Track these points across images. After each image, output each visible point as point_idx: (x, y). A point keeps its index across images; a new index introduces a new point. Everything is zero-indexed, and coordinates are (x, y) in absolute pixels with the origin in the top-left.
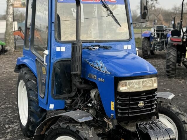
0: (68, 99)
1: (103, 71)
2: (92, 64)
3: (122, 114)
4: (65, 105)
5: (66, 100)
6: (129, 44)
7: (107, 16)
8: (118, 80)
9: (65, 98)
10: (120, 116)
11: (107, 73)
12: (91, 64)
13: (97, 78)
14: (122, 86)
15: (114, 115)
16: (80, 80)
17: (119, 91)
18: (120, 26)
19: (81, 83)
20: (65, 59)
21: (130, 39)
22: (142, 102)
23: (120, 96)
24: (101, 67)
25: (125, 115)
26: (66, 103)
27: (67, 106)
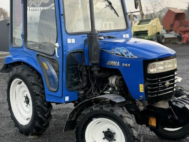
0: (80, 90)
1: (128, 57)
2: (112, 52)
3: (152, 94)
4: (78, 96)
5: (79, 91)
6: (127, 33)
7: (106, 7)
8: (147, 62)
9: (78, 90)
10: (150, 96)
11: (133, 58)
12: (109, 52)
13: (121, 64)
14: (151, 68)
15: (143, 97)
16: (99, 69)
17: (149, 73)
18: (118, 16)
19: (99, 72)
20: (76, 50)
21: (128, 28)
22: (168, 82)
23: (149, 78)
24: (125, 53)
25: (155, 95)
26: (79, 94)
27: (81, 97)
